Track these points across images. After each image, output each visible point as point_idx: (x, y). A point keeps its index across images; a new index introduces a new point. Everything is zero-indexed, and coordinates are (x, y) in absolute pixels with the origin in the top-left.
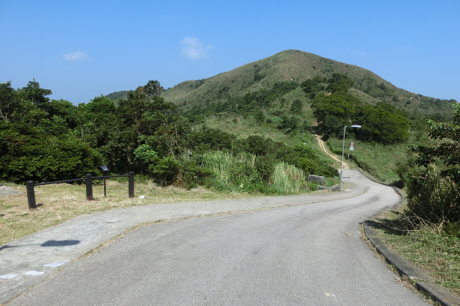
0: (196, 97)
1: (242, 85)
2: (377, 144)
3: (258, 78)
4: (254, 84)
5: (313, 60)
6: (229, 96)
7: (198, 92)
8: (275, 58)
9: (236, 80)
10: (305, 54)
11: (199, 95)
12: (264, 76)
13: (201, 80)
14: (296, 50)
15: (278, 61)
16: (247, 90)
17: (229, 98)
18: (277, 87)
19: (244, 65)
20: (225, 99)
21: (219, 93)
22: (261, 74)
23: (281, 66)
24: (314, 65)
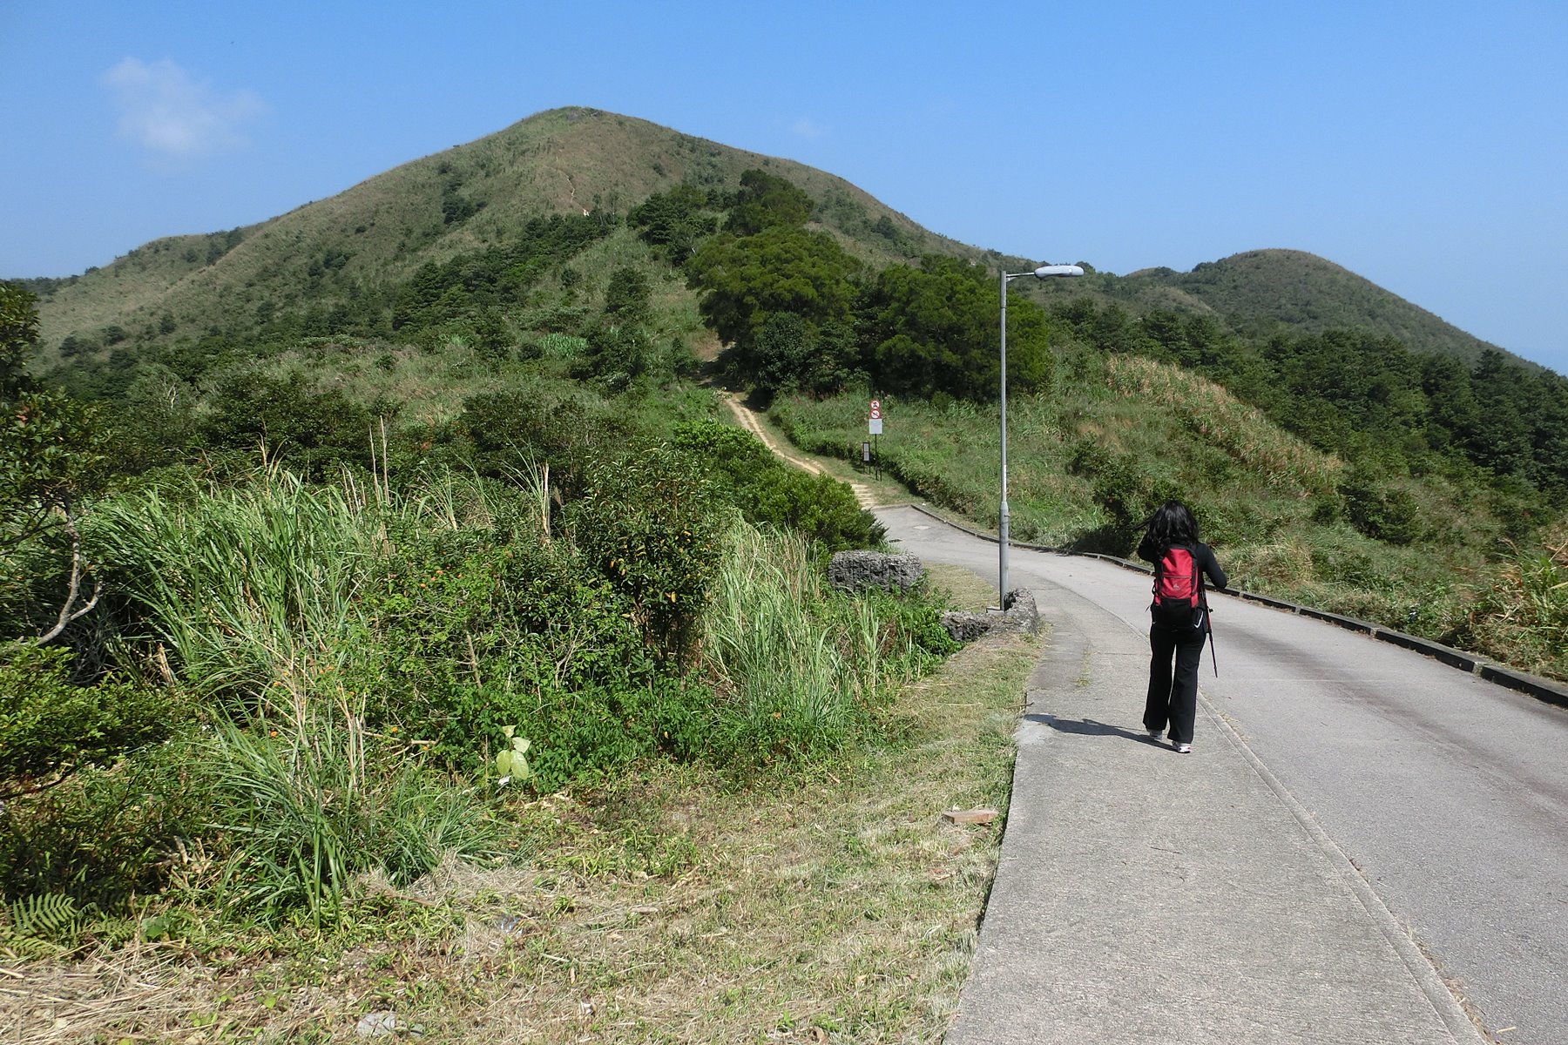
0: (213, 298)
1: (398, 241)
2: (953, 405)
3: (457, 213)
4: (443, 234)
5: (653, 142)
6: (353, 283)
7: (220, 275)
8: (513, 138)
9: (373, 225)
10: (621, 121)
11: (228, 288)
12: (481, 205)
13: (231, 234)
14: (586, 109)
15: (525, 147)
16: (422, 257)
17: (354, 292)
18: (539, 236)
19: (397, 168)
20: (335, 295)
21: (308, 278)
22: (467, 198)
23: (542, 164)
24: (656, 161)
